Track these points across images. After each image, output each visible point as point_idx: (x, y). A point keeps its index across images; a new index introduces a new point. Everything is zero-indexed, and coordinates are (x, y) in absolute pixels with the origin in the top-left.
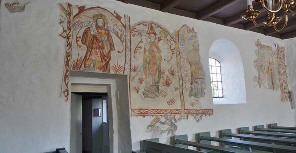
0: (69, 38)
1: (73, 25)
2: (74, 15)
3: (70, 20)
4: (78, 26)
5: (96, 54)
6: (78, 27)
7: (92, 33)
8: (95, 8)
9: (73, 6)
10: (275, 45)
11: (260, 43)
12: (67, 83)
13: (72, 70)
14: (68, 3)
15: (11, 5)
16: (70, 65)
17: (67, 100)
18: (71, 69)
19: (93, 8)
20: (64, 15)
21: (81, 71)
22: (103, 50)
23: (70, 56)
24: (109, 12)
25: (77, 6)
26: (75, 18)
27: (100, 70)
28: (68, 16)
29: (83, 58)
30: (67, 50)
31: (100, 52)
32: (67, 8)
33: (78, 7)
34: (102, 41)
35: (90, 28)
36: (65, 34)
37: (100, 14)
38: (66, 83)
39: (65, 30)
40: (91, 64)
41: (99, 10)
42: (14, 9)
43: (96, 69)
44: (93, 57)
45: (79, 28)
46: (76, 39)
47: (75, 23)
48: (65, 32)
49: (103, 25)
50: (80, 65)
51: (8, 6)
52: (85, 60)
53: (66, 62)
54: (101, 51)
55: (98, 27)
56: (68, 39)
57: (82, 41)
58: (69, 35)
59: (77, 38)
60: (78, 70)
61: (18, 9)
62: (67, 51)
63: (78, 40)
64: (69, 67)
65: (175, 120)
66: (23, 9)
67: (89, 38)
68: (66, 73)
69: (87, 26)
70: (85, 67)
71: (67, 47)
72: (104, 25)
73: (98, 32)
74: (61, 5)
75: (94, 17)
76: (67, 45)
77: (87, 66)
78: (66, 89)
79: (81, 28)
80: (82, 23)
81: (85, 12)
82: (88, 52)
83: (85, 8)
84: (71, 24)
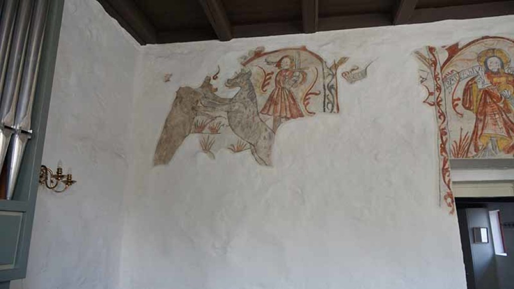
0: (440, 103)
1: (443, 79)
2: (442, 63)
3: (436, 73)
4: (453, 80)
5: (495, 125)
6: (452, 82)
7: (480, 86)
8: (477, 40)
9: (437, 50)
12: (449, 181)
13: (453, 158)
14: (429, 47)
15: (349, 73)
16: (448, 150)
17: (452, 212)
18: (451, 157)
19: (473, 42)
20: (425, 68)
21: (471, 158)
22: (508, 115)
23: (446, 134)
24: (508, 39)
25: (444, 47)
26: (444, 69)
27: (508, 152)
28: (433, 68)
29: (470, 134)
30: (440, 124)
31: (502, 119)
32: (428, 55)
33: (446, 48)
35: (476, 79)
36: (432, 99)
37: (489, 50)
38: (447, 182)
39: (430, 91)
40: (487, 144)
41: (486, 43)
42: (354, 78)
43: (500, 151)
44: (489, 131)
45: (454, 84)
46: (453, 103)
47: (445, 77)
48: (432, 95)
49: (500, 67)
50: (466, 148)
51: (346, 75)
52: (474, 137)
53: (441, 145)
54: (504, 116)
56: (439, 105)
57: (463, 105)
58: (439, 99)
59: (454, 101)
60: (464, 158)
61: (358, 75)
62: (440, 127)
63: (457, 105)
64: (446, 153)
66: (364, 74)
67: (476, 97)
68: (444, 165)
69: (468, 76)
70: (476, 150)
71: (439, 120)
72: (503, 67)
73: (491, 83)
74: (417, 53)
75: (479, 57)
76: (438, 116)
77: (480, 148)
78: (448, 193)
79: (458, 83)
80: (458, 73)
81: (459, 53)
82: (479, 122)
83: (460, 47)
84: (439, 80)
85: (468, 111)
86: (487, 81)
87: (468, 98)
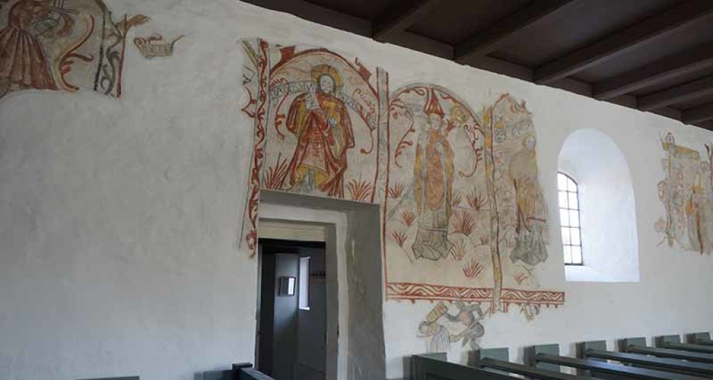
0: (262, 116)
1: (270, 86)
2: (272, 66)
3: (264, 77)
4: (281, 90)
5: (316, 156)
6: (280, 93)
7: (308, 106)
8: (316, 50)
9: (270, 47)
10: (708, 148)
11: (672, 141)
12: (255, 217)
13: (265, 188)
14: (261, 40)
15: (145, 42)
16: (260, 178)
17: (252, 256)
18: (262, 186)
19: (310, 51)
20: (251, 66)
21: (284, 191)
22: (331, 147)
23: (261, 156)
24: (345, 60)
25: (278, 46)
26: (274, 73)
27: (323, 190)
28: (261, 69)
29: (288, 163)
30: (256, 143)
31: (323, 151)
32: (259, 50)
33: (281, 48)
34: (329, 127)
35: (306, 96)
36: (252, 109)
37: (325, 65)
38: (253, 217)
39: (253, 99)
40: (305, 176)
41: (323, 56)
42: (152, 51)
43: (316, 187)
44: (309, 161)
45: (281, 96)
46: (276, 119)
47: (273, 84)
48: (254, 103)
49: (332, 89)
50: (281, 179)
51: (140, 43)
52: (292, 167)
53: (254, 169)
55: (321, 94)
56: (260, 119)
57: (287, 124)
58: (261, 111)
59: (278, 117)
60: (277, 190)
61: (160, 50)
62: (256, 146)
63: (280, 122)
64: (258, 181)
65: (480, 313)
66: (169, 50)
67: (302, 117)
68: (253, 196)
69: (299, 91)
70: (292, 182)
71: (257, 137)
72: (335, 90)
73: (320, 105)
74: (245, 43)
75: (313, 71)
76: (256, 132)
77: (296, 180)
78: (251, 231)
79: (286, 96)
80: (288, 83)
81: (293, 59)
82: (300, 148)
83: (296, 52)
84: (265, 86)
85: (291, 134)
86: (317, 103)
87: (294, 117)
